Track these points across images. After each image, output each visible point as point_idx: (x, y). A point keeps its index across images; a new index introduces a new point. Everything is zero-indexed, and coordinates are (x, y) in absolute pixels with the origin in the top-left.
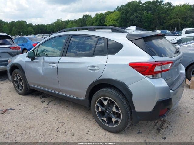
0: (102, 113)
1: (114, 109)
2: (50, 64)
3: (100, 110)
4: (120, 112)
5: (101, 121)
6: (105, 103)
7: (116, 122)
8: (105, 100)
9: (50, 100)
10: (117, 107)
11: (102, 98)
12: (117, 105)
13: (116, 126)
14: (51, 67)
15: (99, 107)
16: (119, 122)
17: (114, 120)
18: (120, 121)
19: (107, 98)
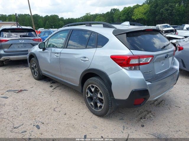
0: (91, 98)
1: (99, 96)
2: (55, 54)
3: (89, 96)
4: (103, 98)
5: (90, 105)
6: (93, 90)
7: (101, 107)
8: (93, 87)
9: (58, 86)
10: (101, 94)
11: (90, 85)
12: (101, 92)
13: (100, 110)
14: (56, 57)
15: (89, 94)
16: (103, 107)
17: (99, 105)
18: (103, 105)
19: (94, 85)
